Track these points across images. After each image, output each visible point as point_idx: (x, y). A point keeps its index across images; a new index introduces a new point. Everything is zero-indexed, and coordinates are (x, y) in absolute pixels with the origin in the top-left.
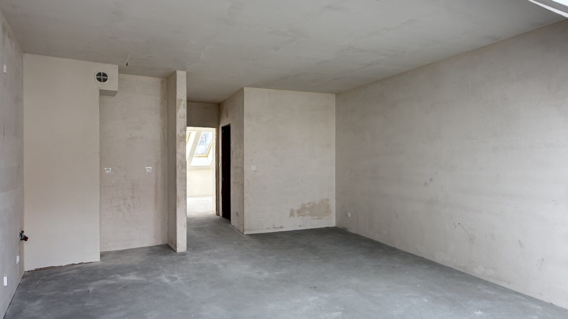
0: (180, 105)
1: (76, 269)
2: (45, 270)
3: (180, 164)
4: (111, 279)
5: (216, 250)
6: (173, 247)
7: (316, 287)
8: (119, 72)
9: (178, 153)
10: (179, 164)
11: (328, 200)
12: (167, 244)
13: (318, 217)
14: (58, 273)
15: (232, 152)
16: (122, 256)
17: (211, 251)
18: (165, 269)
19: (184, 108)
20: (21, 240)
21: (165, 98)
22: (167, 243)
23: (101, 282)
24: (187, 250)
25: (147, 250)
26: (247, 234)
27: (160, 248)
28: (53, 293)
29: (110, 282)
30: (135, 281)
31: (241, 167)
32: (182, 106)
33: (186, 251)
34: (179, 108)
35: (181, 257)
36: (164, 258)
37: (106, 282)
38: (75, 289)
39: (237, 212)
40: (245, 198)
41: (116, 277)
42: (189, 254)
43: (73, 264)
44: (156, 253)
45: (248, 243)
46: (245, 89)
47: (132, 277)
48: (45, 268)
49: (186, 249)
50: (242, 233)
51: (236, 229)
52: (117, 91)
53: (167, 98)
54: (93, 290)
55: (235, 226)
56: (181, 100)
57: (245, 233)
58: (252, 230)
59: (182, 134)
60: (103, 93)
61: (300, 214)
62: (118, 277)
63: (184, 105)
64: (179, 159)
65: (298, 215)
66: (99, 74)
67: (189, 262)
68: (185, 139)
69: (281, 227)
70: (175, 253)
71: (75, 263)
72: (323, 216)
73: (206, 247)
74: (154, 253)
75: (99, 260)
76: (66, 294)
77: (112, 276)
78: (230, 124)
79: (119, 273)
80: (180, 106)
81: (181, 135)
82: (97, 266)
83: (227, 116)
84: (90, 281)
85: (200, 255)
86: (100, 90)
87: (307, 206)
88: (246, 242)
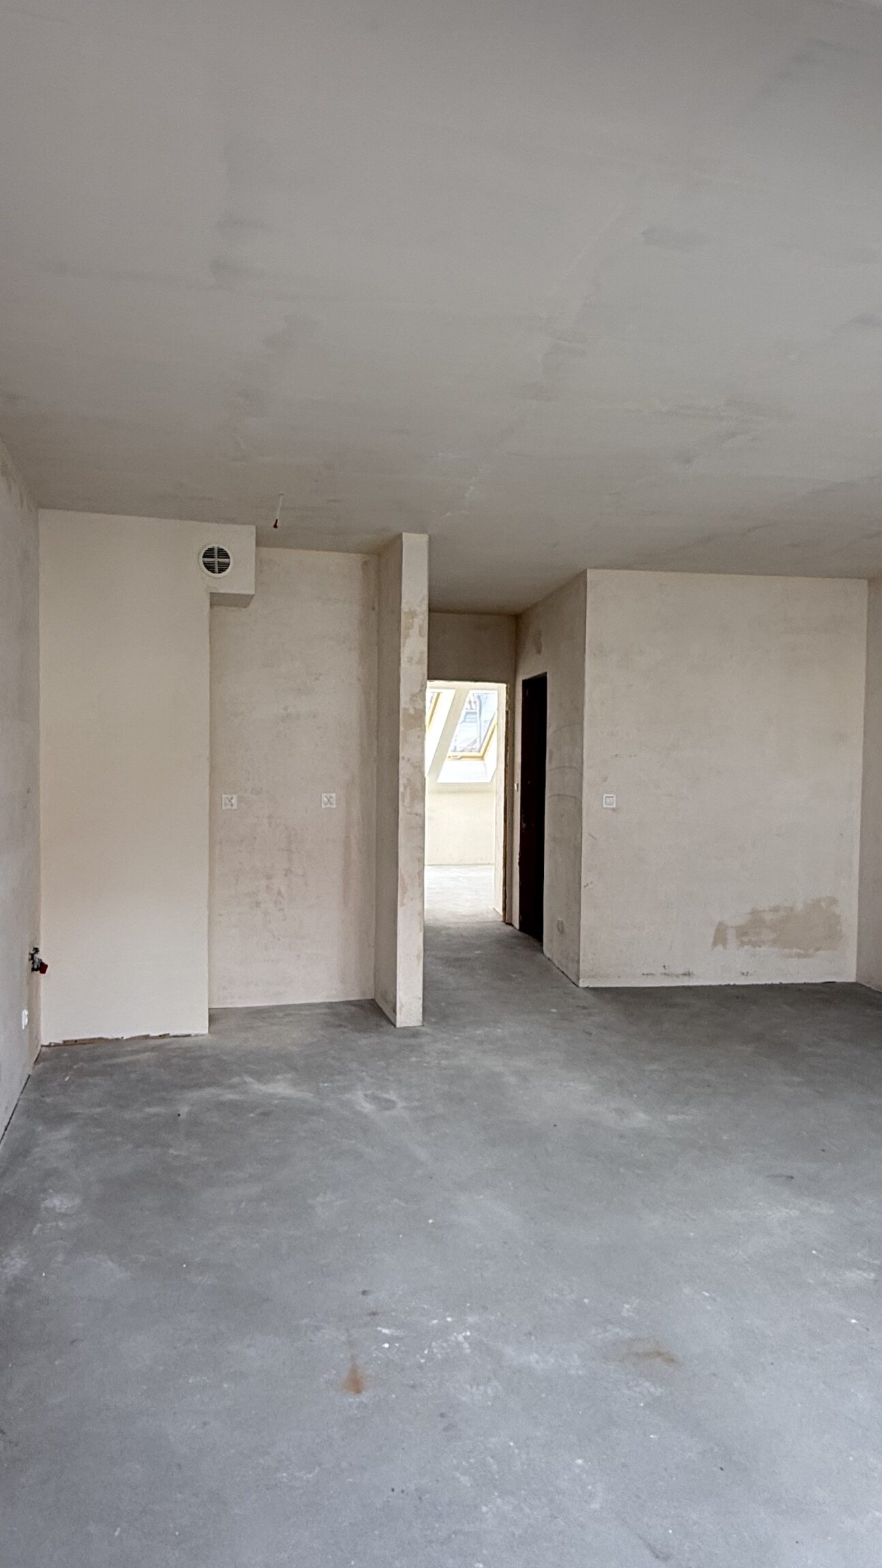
0: (410, 627)
1: (153, 1049)
2: (85, 1047)
3: (408, 789)
4: (232, 1086)
5: (499, 1028)
6: (387, 1010)
7: (792, 1178)
8: (258, 544)
9: (403, 758)
10: (405, 788)
11: (833, 901)
12: (373, 1000)
13: (802, 952)
14: (114, 1056)
15: (551, 752)
16: (261, 1024)
17: (487, 1029)
18: (364, 1074)
19: (420, 635)
20: (33, 969)
21: (374, 609)
22: (373, 997)
23: (208, 1093)
24: (423, 1023)
25: (321, 1014)
26: (587, 988)
27: (353, 1009)
28: (99, 1110)
29: (230, 1096)
30: (288, 1099)
31: (575, 798)
32: (414, 631)
33: (420, 1024)
34: (407, 636)
35: (407, 1041)
36: (365, 1041)
37: (219, 1095)
38: (149, 1105)
39: (562, 922)
40: (585, 886)
41: (245, 1083)
42: (427, 1034)
43: (147, 1037)
44: (343, 1024)
45: (590, 1015)
46: (591, 575)
47: (281, 1088)
48: (85, 1040)
49: (421, 1019)
50: (574, 983)
51: (557, 970)
52: (253, 596)
53: (376, 608)
54: (189, 1113)
55: (556, 962)
56: (413, 614)
57: (582, 984)
58: (601, 977)
59: (415, 709)
60: (217, 600)
61: (746, 939)
62: (251, 1082)
63: (421, 627)
64: (408, 777)
65: (739, 943)
66: (209, 553)
67: (428, 1059)
68: (424, 721)
69: (687, 974)
70: (393, 1027)
71: (152, 1034)
72: (818, 949)
73: (472, 1018)
74: (337, 1023)
75: (206, 1031)
76: (127, 1115)
77: (236, 1080)
78: (546, 673)
79: (253, 1074)
80: (411, 631)
81: (412, 712)
82: (201, 1047)
83: (539, 652)
84: (183, 1087)
85: (456, 1041)
86: (212, 594)
87: (768, 917)
88: (585, 1011)
